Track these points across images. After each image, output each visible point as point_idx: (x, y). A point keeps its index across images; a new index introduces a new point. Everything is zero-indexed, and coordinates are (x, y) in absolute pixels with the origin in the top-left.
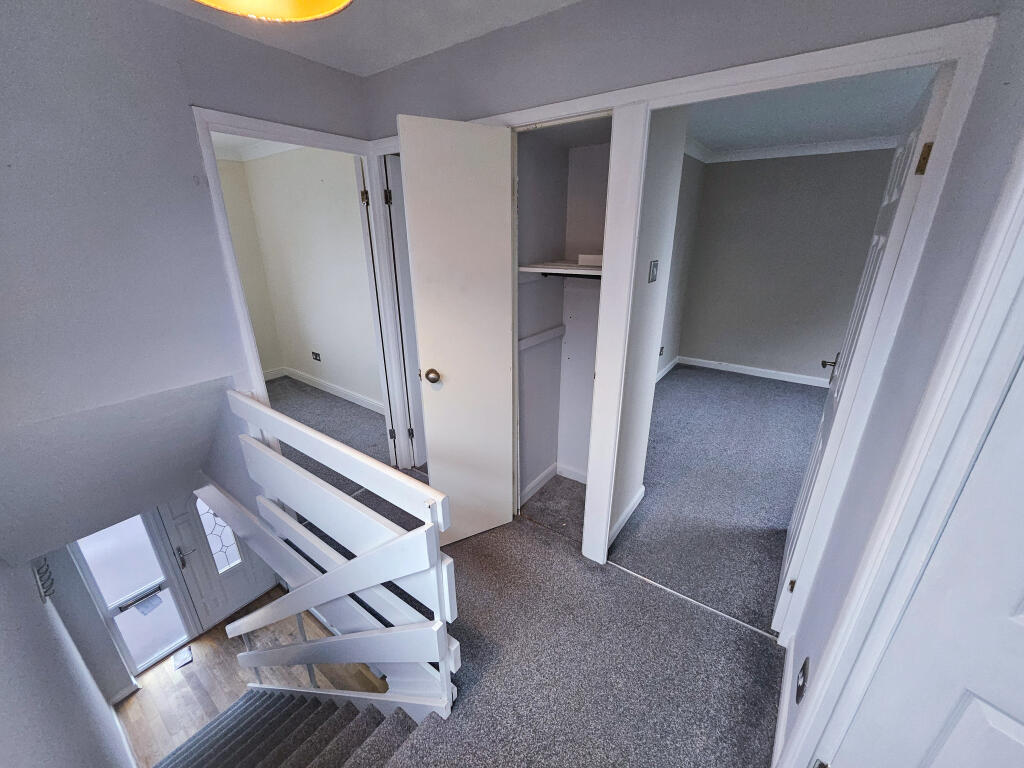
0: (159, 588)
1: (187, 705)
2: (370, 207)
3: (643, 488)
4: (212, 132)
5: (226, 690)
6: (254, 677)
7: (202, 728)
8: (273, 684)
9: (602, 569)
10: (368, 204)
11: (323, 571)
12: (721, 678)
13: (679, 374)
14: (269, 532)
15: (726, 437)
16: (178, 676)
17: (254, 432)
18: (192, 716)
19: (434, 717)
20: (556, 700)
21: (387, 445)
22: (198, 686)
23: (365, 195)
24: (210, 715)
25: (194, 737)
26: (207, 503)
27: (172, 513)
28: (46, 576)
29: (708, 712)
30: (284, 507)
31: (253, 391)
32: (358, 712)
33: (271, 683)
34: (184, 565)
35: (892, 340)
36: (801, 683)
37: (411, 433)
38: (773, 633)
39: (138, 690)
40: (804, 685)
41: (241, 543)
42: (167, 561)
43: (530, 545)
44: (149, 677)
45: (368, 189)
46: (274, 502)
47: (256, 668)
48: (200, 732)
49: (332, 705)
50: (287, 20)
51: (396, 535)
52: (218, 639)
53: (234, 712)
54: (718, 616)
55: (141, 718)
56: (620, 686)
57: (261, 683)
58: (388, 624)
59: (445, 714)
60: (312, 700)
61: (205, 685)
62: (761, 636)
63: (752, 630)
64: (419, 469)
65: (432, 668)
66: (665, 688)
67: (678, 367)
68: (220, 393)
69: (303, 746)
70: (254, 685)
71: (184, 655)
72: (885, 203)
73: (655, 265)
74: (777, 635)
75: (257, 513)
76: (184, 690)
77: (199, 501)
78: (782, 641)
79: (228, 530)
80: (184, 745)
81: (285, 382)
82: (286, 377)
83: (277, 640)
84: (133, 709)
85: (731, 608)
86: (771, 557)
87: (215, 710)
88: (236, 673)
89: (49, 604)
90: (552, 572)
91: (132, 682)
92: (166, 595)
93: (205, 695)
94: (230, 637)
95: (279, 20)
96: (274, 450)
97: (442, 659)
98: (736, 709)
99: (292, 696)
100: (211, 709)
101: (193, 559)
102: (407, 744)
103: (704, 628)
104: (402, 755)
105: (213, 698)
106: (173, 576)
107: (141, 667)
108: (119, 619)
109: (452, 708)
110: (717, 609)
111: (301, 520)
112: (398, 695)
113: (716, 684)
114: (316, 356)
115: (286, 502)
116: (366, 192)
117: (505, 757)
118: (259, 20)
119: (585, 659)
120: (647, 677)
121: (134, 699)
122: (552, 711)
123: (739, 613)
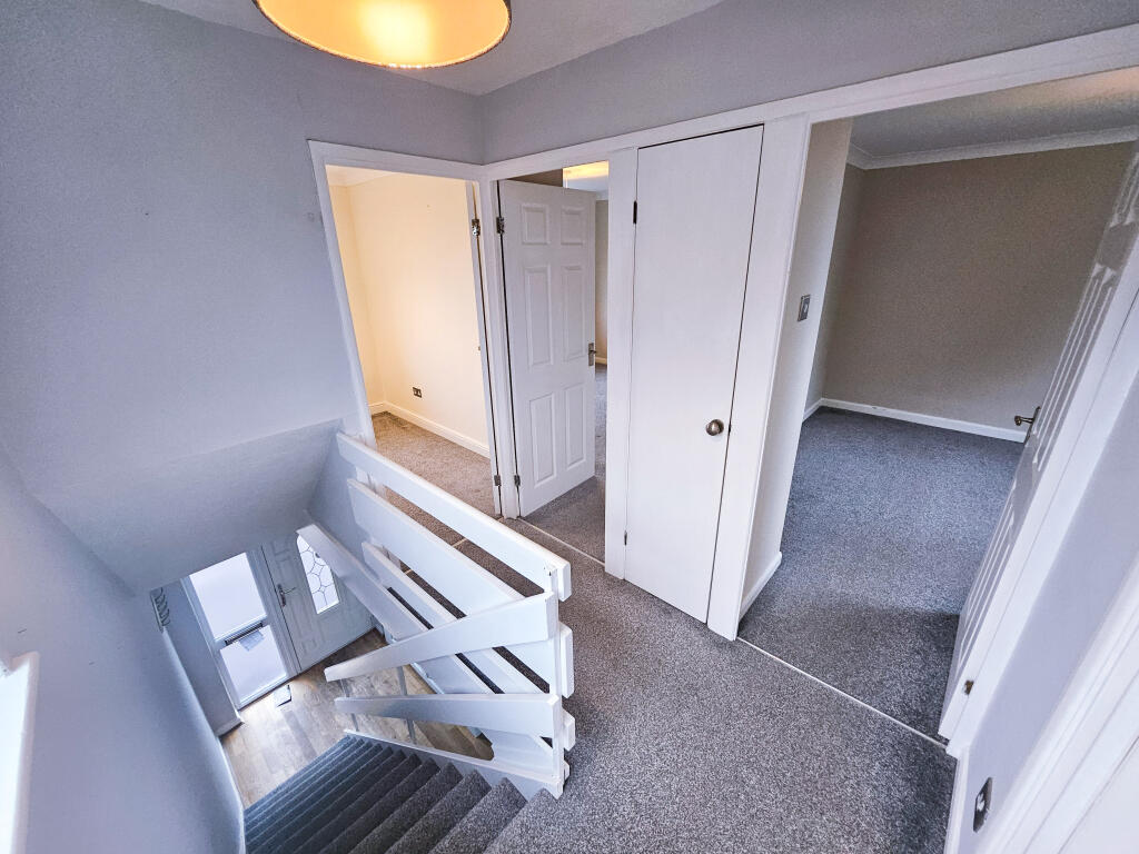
0: (261, 625)
1: (287, 744)
2: (481, 237)
3: (780, 554)
4: (327, 166)
5: (323, 734)
6: (351, 722)
7: (300, 769)
8: (370, 732)
9: (731, 646)
10: (479, 233)
11: (429, 627)
12: (875, 787)
13: (822, 419)
14: (372, 579)
15: (882, 498)
16: (278, 714)
17: (361, 476)
18: (292, 755)
19: (544, 793)
20: (679, 791)
21: (492, 492)
22: (296, 727)
23: (476, 222)
24: (307, 757)
25: (294, 778)
26: (308, 542)
27: (273, 548)
28: (162, 607)
29: (858, 825)
30: (388, 555)
31: (362, 434)
32: (461, 777)
33: (367, 732)
34: (284, 603)
35: (1122, 402)
36: (980, 807)
37: (517, 480)
38: (940, 739)
39: (241, 724)
40: (984, 811)
41: (339, 582)
42: (269, 599)
43: (647, 613)
44: (249, 712)
45: (479, 217)
46: (378, 548)
47: (353, 716)
48: (299, 774)
49: (432, 766)
50: (427, 66)
51: (509, 598)
52: (315, 680)
53: (332, 757)
54: (871, 712)
55: (244, 753)
56: (752, 782)
57: (357, 730)
58: (497, 690)
59: (557, 792)
60: (412, 757)
61: (303, 726)
62: (926, 741)
63: (913, 734)
64: (526, 519)
65: (546, 744)
66: (807, 790)
67: (822, 411)
68: (330, 435)
69: (405, 806)
70: (351, 731)
71: (283, 693)
72: (1112, 224)
73: (806, 301)
74: (946, 742)
75: (362, 560)
76: (284, 729)
77: (299, 538)
78: (951, 750)
79: (327, 568)
80: (284, 785)
81: (385, 418)
82: (386, 413)
83: (372, 686)
84: (237, 740)
85: (888, 704)
86: (938, 647)
87: (313, 753)
88: (332, 716)
89: (165, 634)
90: (673, 645)
91: (235, 716)
92: (267, 631)
93: (303, 736)
94: (328, 680)
95: (419, 67)
96: (380, 495)
97: (557, 735)
98: (894, 826)
99: (390, 749)
100: (310, 753)
101: (293, 599)
102: (516, 821)
103: (853, 726)
104: (511, 832)
105: (311, 740)
106: (274, 613)
107: (244, 700)
108: (226, 652)
109: (564, 787)
110: (870, 704)
111: (404, 568)
112: (505, 765)
113: (868, 793)
114: (417, 392)
115: (391, 550)
116: (478, 221)
117: (623, 848)
118: (399, 68)
119: (712, 749)
120: (784, 775)
121: (237, 733)
122: (673, 803)
123: (897, 711)
